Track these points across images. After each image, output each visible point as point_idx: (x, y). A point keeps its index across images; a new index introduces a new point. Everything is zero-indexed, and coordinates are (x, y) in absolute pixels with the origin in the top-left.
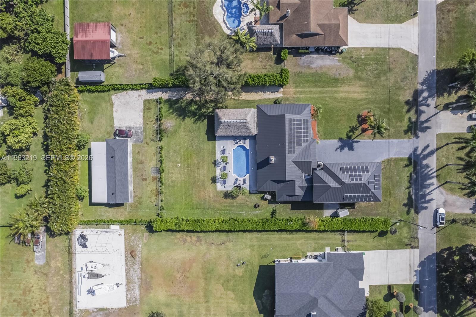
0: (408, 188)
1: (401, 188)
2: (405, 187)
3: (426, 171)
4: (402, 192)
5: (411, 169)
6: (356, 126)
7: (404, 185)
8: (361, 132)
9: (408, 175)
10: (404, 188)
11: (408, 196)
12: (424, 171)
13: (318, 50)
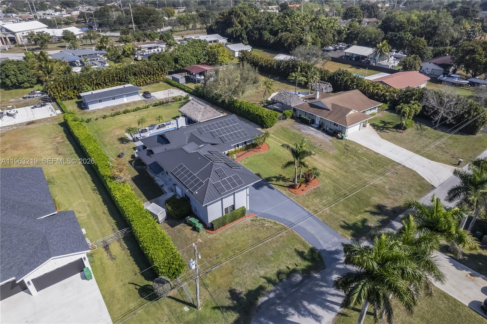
0: (269, 281)
1: (258, 266)
2: (266, 273)
3: (324, 289)
4: (253, 274)
5: (303, 264)
6: (287, 179)
7: (268, 270)
8: (286, 185)
9: (291, 267)
10: (262, 273)
11: (254, 289)
12: (322, 286)
13: (321, 127)
